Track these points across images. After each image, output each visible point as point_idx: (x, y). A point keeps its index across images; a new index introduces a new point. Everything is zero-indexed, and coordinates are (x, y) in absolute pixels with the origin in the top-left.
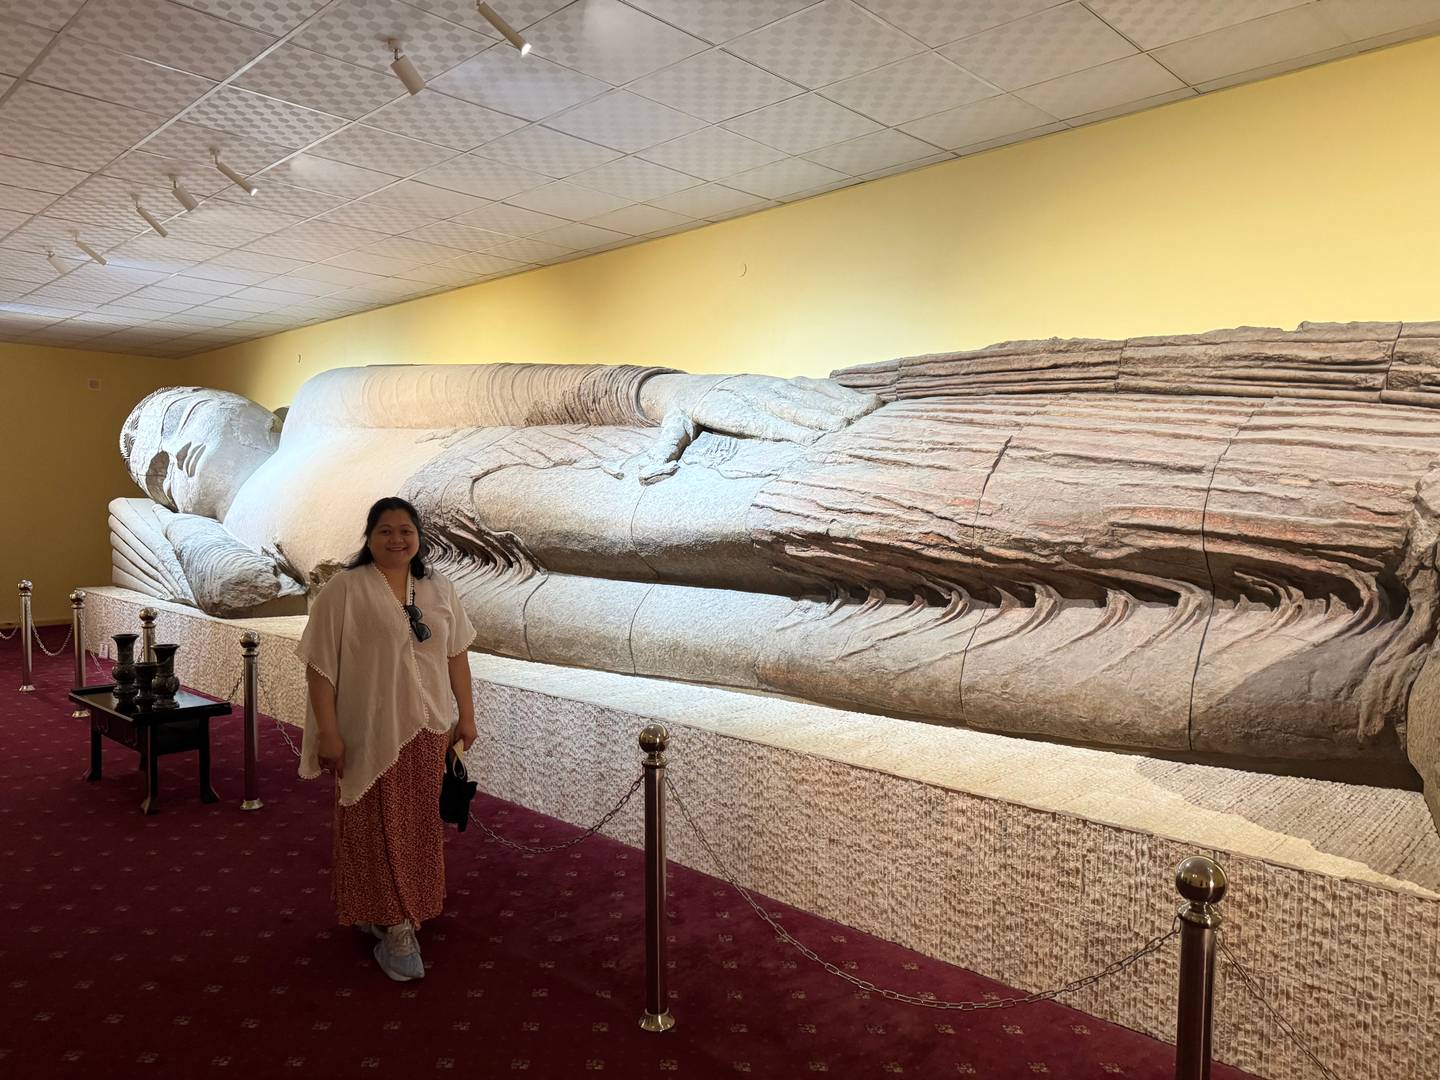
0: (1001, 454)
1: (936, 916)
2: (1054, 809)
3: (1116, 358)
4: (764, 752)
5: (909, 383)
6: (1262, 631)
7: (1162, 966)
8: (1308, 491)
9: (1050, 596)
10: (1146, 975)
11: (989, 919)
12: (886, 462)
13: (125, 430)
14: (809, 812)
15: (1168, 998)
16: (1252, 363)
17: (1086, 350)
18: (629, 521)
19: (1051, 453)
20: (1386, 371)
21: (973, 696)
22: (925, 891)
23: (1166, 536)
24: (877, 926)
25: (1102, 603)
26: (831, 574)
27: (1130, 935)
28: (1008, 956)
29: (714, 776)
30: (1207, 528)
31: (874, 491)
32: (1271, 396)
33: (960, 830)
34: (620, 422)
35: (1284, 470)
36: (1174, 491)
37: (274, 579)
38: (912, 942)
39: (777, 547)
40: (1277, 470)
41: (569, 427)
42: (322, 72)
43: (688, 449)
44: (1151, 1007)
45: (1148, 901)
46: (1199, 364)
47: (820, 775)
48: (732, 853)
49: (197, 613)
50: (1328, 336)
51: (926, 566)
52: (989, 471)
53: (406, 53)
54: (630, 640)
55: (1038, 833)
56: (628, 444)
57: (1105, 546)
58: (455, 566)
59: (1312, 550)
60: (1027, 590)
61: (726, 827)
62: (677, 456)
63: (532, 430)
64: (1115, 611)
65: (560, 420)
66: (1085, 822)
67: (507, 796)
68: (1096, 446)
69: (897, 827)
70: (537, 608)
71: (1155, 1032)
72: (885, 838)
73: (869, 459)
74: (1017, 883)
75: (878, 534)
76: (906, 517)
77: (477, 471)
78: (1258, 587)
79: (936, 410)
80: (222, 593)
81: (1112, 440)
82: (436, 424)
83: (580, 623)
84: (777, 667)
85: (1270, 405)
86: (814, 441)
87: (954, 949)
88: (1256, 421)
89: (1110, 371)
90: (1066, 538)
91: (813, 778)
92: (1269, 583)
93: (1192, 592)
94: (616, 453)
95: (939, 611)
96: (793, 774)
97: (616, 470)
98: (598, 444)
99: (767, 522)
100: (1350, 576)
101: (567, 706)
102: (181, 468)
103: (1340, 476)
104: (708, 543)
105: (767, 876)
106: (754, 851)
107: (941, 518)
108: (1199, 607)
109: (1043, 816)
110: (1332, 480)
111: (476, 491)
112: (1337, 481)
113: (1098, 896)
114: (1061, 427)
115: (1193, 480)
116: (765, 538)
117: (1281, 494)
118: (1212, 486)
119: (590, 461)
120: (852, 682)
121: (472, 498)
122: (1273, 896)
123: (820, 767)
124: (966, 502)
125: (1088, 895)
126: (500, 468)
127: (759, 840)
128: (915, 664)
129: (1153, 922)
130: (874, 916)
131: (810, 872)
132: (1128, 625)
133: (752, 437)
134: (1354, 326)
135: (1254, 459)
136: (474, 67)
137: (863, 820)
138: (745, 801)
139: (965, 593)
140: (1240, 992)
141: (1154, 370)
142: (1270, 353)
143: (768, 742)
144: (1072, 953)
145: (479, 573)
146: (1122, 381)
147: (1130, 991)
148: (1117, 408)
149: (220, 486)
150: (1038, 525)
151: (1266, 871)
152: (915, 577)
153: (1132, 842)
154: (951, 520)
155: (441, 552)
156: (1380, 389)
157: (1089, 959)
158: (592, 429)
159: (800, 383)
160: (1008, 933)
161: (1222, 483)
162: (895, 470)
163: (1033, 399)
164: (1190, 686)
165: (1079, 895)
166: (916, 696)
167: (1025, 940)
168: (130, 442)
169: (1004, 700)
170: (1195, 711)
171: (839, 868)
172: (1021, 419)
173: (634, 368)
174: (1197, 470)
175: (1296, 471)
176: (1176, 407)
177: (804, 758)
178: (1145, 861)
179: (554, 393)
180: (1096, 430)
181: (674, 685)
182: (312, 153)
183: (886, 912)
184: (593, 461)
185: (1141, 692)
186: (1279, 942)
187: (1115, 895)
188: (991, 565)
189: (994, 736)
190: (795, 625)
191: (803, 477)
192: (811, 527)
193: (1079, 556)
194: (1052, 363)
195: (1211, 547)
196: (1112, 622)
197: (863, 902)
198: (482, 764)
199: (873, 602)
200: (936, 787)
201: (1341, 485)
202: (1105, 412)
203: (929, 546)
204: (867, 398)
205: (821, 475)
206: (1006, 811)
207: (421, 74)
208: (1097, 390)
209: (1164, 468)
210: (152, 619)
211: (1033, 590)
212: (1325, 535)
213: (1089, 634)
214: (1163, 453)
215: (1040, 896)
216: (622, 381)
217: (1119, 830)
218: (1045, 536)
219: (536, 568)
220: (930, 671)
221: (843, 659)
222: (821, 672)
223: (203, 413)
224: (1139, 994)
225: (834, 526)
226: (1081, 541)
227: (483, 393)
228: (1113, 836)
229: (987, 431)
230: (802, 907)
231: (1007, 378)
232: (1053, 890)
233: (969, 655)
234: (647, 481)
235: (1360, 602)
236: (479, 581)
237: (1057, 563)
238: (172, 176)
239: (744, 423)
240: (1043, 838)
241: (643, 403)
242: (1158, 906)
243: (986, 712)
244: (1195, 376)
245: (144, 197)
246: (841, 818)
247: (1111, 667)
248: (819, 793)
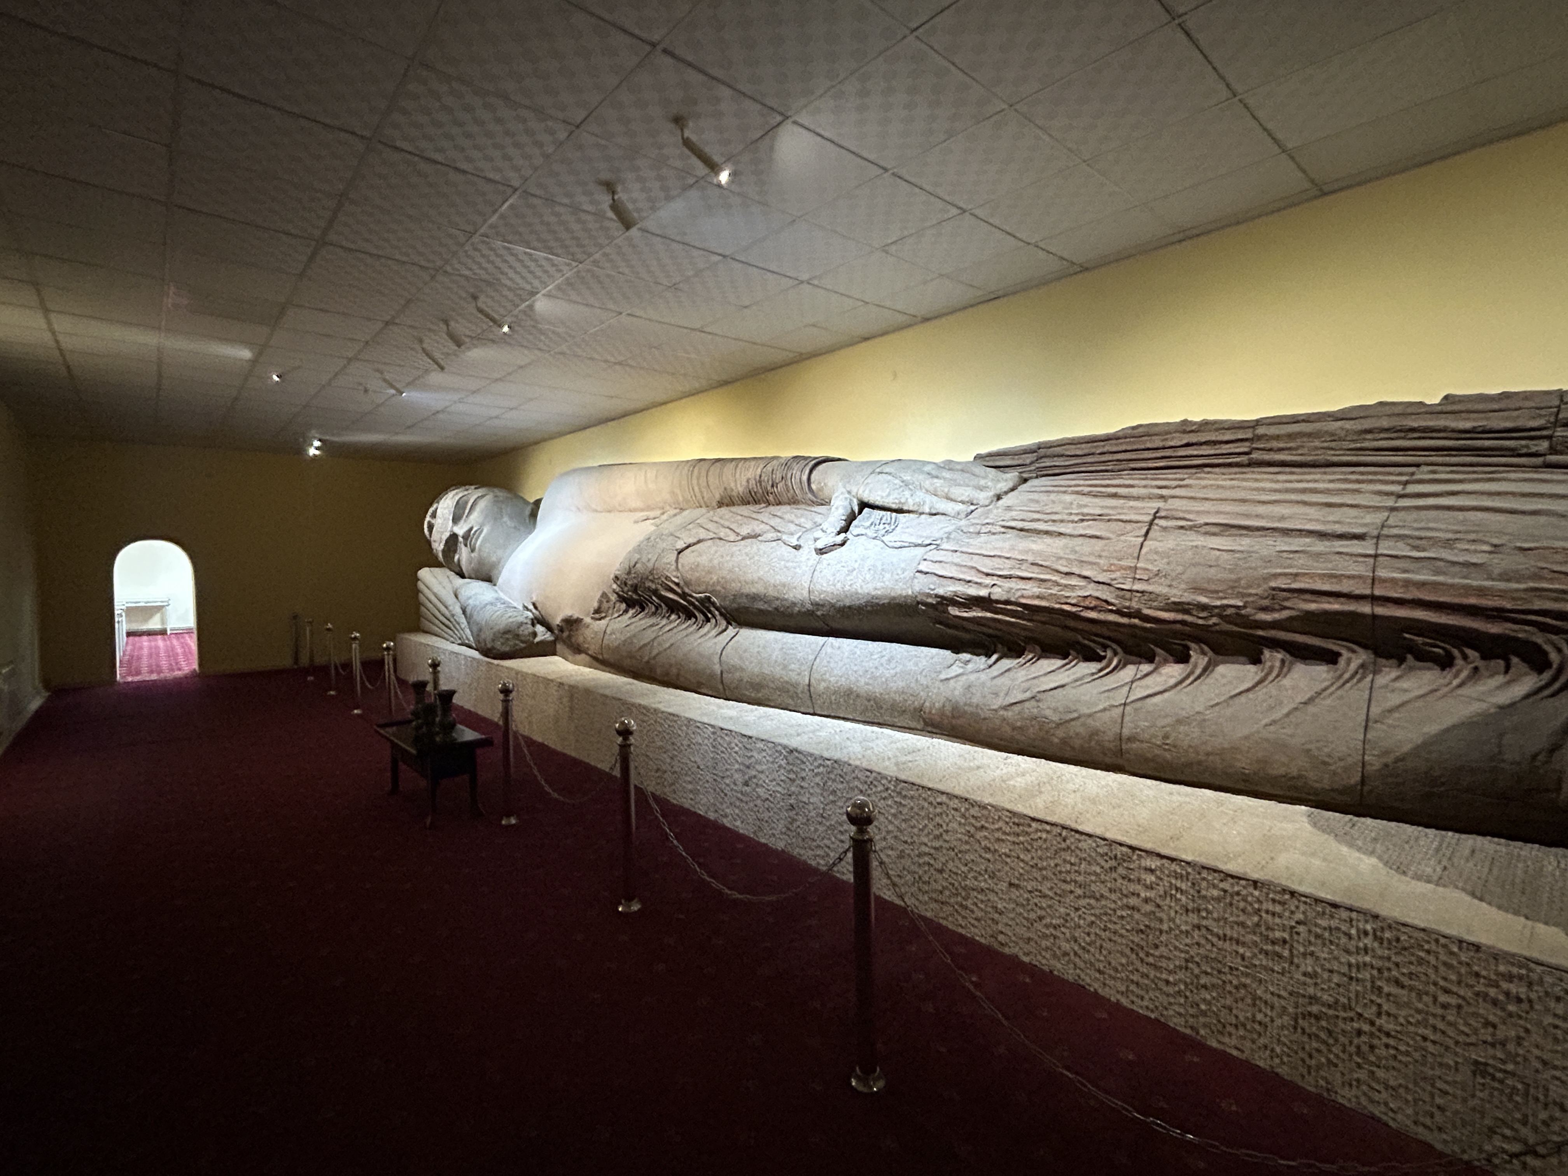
0: (1151, 524)
1: (1123, 965)
2: (1255, 876)
3: (1249, 435)
4: (944, 798)
5: (1048, 463)
6: (1436, 690)
7: (1392, 1052)
8: (1492, 556)
9: (1204, 653)
10: (1373, 1059)
11: (1181, 975)
12: (1038, 532)
13: (428, 519)
14: (988, 856)
15: (1400, 1085)
16: (1395, 435)
17: (1217, 430)
18: (806, 585)
19: (1202, 521)
20: (1549, 438)
21: (1134, 745)
22: (1110, 940)
23: (1331, 600)
24: (1059, 966)
25: (1256, 660)
26: (991, 631)
27: (1351, 1014)
28: (1204, 1013)
29: (894, 815)
30: (1377, 592)
31: (1031, 558)
32: (1418, 465)
33: (1150, 887)
34: (793, 501)
35: (1458, 536)
36: (1337, 557)
37: (530, 628)
38: (1096, 986)
39: (940, 608)
40: (1450, 536)
41: (752, 507)
42: (553, 219)
43: (855, 523)
44: (1379, 1092)
45: (1373, 982)
46: (1334, 437)
47: (1001, 824)
48: (913, 884)
49: (476, 654)
50: (1480, 407)
51: (1080, 625)
52: (1141, 539)
53: (621, 195)
54: (809, 685)
55: (1236, 898)
56: (802, 520)
57: (1264, 609)
58: (664, 621)
59: (1498, 614)
60: (1180, 648)
61: (907, 862)
62: (845, 529)
63: (724, 510)
64: (1272, 668)
65: (745, 502)
66: (1293, 893)
67: (712, 816)
68: (1247, 516)
69: (1080, 879)
70: (732, 657)
71: (1385, 1118)
72: (1068, 887)
73: (1021, 530)
74: (1213, 945)
75: (1038, 597)
76: (1063, 581)
77: (680, 545)
78: (1427, 648)
79: (1079, 486)
80: (493, 640)
81: (1261, 509)
82: (649, 508)
83: (766, 671)
84: (942, 712)
85: (1423, 473)
86: (967, 515)
87: (1142, 998)
88: (1412, 489)
89: (1243, 448)
90: (1225, 602)
91: (992, 827)
92: (1442, 645)
93: (1354, 651)
94: (792, 527)
95: (1093, 666)
96: (973, 821)
97: (795, 543)
98: (778, 520)
99: (932, 587)
100: (1539, 639)
101: (760, 745)
102: (466, 545)
103: (1526, 541)
104: (878, 604)
105: (948, 909)
106: (935, 886)
107: (1099, 583)
108: (1362, 666)
109: (1243, 882)
110: (1518, 544)
111: (680, 560)
112: (1526, 545)
113: (1310, 969)
114: (1207, 499)
115: (1356, 547)
116: (930, 600)
117: (1461, 559)
118: (1379, 552)
119: (772, 535)
120: (1014, 729)
121: (677, 567)
122: (1539, 997)
123: (1000, 817)
124: (1122, 568)
125: (1298, 966)
126: (699, 542)
127: (939, 876)
128: (1075, 715)
129: (1379, 1006)
130: (1055, 956)
131: (989, 909)
132: (1286, 682)
133: (909, 512)
134: (1506, 396)
135: (1422, 525)
136: (678, 206)
137: (1045, 869)
138: (925, 840)
139: (1119, 650)
140: (1496, 1093)
141: (1289, 445)
142: (1415, 425)
143: (948, 791)
144: (1278, 1022)
145: (684, 626)
146: (1255, 456)
147: (1352, 1071)
148: (1256, 480)
149: (494, 559)
150: (1197, 590)
151: (1530, 970)
152: (1070, 635)
153: (1351, 920)
154: (1109, 585)
155: (653, 609)
156: (1544, 455)
157: (1299, 1030)
158: (771, 508)
159: (949, 465)
160: (1203, 991)
161: (1389, 548)
162: (1048, 540)
163: (1170, 474)
164: (1361, 744)
165: (1286, 965)
166: (1077, 743)
167: (1223, 1001)
168: (431, 527)
169: (1165, 750)
170: (1368, 768)
171: (1020, 910)
172: (1164, 492)
173: (805, 458)
174: (1360, 537)
175: (1472, 536)
176: (1319, 479)
177: (983, 807)
178: (1368, 941)
179: (739, 481)
180: (1244, 501)
181: (849, 725)
182: (549, 296)
183: (1068, 954)
184: (774, 535)
185: (1308, 746)
186: (1549, 1047)
187: (1331, 971)
188: (1149, 625)
189: (1154, 782)
190: (957, 676)
191: (961, 546)
192: (973, 591)
193: (1238, 618)
194: (1184, 442)
195: (1380, 611)
196: (1270, 678)
197: (1044, 943)
198: (690, 787)
199: (1030, 656)
200: (1121, 845)
201: (1530, 549)
202: (1244, 484)
203: (1087, 608)
204: (1012, 476)
205: (978, 544)
206: (1199, 873)
207: (635, 215)
208: (1230, 465)
209: (1322, 535)
210: (438, 665)
211: (1188, 648)
212: (1514, 599)
213: (1248, 690)
214: (1317, 520)
215: (1239, 960)
216: (796, 472)
217: (1335, 906)
218: (1204, 600)
219: (729, 623)
220: (1090, 721)
221: (1006, 708)
222: (985, 719)
223: (482, 504)
224: (1362, 1075)
225: (996, 590)
226: (1241, 604)
227: (684, 482)
228: (1327, 911)
229: (1132, 503)
230: (983, 941)
231: (1142, 456)
232: (1255, 956)
233: (1128, 708)
234: (821, 552)
235: (1548, 665)
236: (685, 633)
237: (1215, 624)
238: (446, 322)
239: (903, 500)
240: (1242, 905)
241: (814, 486)
242: (1386, 989)
243: (1147, 760)
244: (1332, 449)
245: (427, 340)
246: (1022, 865)
247: (1274, 722)
248: (998, 840)
